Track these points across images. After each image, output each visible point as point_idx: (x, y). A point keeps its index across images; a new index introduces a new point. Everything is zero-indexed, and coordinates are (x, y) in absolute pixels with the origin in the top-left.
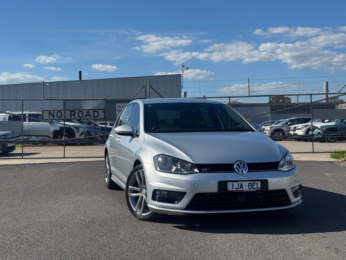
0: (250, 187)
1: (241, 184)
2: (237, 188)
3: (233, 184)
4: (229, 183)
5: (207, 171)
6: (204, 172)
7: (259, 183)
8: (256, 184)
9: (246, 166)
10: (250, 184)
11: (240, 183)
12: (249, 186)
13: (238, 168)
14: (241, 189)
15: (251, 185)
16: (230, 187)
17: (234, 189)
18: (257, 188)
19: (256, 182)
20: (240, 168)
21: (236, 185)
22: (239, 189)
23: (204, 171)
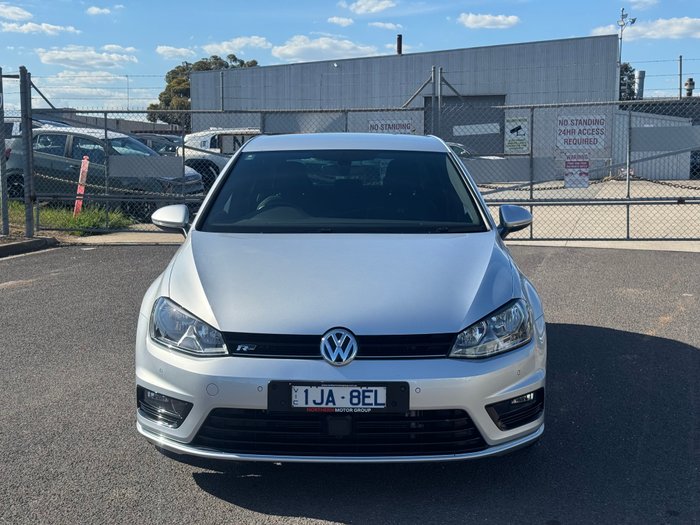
0: (355, 401)
1: (331, 391)
2: (319, 401)
3: (306, 391)
4: (296, 388)
5: (248, 352)
6: (242, 354)
7: (382, 392)
8: (372, 395)
9: (353, 342)
10: (355, 394)
11: (326, 390)
12: (352, 397)
13: (328, 347)
14: (331, 405)
15: (358, 397)
16: (299, 399)
17: (311, 404)
18: (376, 404)
19: (374, 389)
20: (333, 347)
21: (315, 393)
22: (324, 405)
23: (241, 351)
